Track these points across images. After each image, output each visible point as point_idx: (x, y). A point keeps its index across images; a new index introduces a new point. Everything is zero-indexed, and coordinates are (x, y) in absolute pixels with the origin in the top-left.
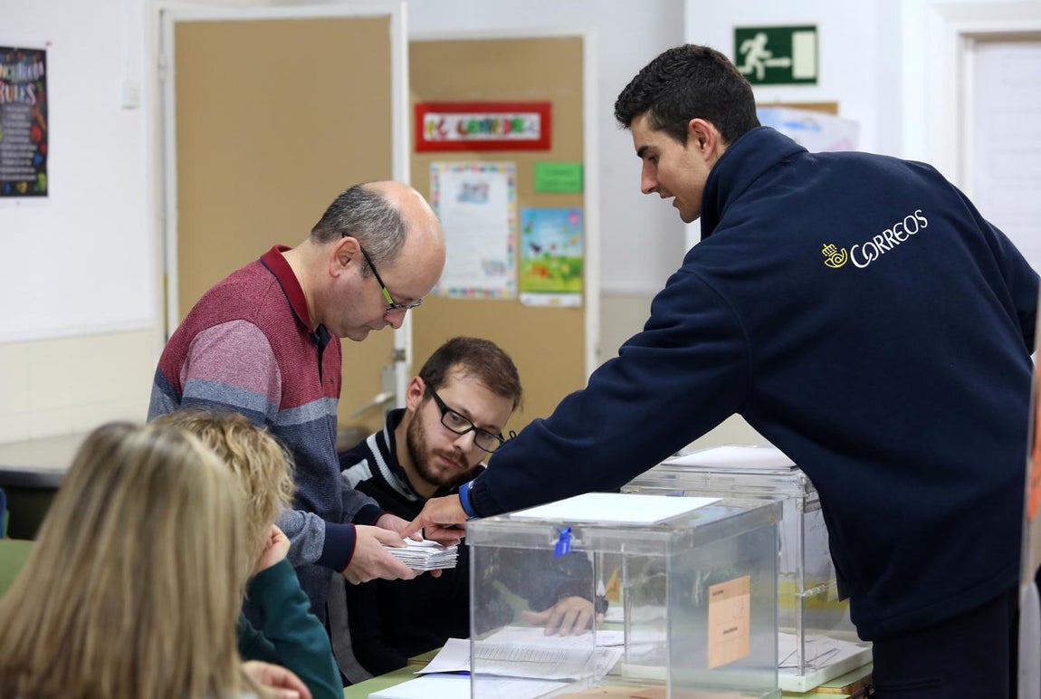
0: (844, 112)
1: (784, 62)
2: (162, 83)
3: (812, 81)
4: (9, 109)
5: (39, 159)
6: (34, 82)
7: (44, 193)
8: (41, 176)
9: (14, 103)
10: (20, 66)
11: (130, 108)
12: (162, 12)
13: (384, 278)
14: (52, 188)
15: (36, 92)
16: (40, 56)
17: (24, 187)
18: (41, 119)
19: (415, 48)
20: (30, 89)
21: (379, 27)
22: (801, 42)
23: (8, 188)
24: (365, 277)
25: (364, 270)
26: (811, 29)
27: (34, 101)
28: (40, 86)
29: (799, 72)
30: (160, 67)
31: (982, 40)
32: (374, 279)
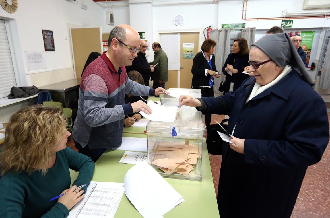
0: (148, 41)
1: (142, 36)
2: (70, 37)
3: (144, 38)
4: (47, 39)
5: (53, 46)
6: (51, 35)
7: (54, 51)
8: (54, 48)
9: (48, 38)
10: (48, 33)
11: (66, 40)
12: (69, 28)
13: (126, 44)
14: (55, 50)
15: (51, 37)
16: (52, 32)
17: (51, 50)
18: (53, 41)
19: (103, 34)
20: (50, 36)
21: (98, 30)
22: (143, 34)
23: (48, 50)
24: (121, 46)
25: (120, 45)
26: (144, 32)
27: (51, 38)
28: (52, 36)
29: (143, 37)
30: (70, 35)
31: (161, 34)
32: (124, 46)
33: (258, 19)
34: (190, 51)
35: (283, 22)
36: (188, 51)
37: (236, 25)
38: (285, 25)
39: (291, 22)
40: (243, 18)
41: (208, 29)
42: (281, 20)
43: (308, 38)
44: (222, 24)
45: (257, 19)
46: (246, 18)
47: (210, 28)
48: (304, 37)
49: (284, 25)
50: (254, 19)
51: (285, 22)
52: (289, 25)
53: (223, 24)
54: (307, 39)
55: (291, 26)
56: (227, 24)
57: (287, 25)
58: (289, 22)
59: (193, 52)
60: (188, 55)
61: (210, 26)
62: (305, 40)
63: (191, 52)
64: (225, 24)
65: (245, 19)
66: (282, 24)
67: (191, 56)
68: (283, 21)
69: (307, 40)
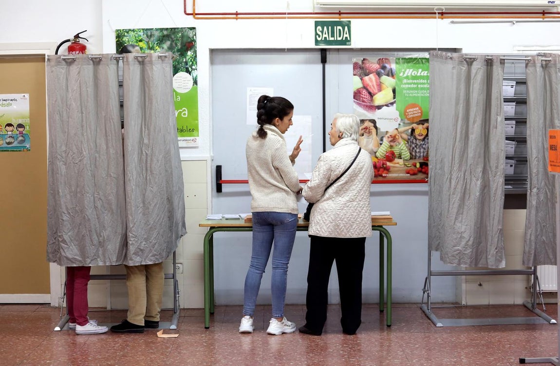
33: (237, 14)
34: (15, 123)
35: (319, 28)
36: (10, 125)
37: (165, 33)
38: (326, 36)
39: (346, 28)
40: (188, 12)
41: (69, 44)
42: (312, 22)
43: (422, 81)
44: (117, 31)
45: (235, 16)
46: (194, 10)
47: (75, 43)
48: (407, 77)
49: (324, 36)
50: (224, 15)
51: (325, 28)
52: (339, 39)
53: (121, 28)
54: (417, 84)
55: (346, 41)
56: (133, 31)
57: (333, 36)
58: (340, 27)
59: (27, 128)
60: (8, 140)
61: (77, 36)
62: (412, 86)
63: (20, 126)
64: (128, 31)
65: (194, 14)
66: (316, 34)
67: (23, 141)
68: (317, 24)
69: (417, 89)
